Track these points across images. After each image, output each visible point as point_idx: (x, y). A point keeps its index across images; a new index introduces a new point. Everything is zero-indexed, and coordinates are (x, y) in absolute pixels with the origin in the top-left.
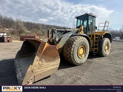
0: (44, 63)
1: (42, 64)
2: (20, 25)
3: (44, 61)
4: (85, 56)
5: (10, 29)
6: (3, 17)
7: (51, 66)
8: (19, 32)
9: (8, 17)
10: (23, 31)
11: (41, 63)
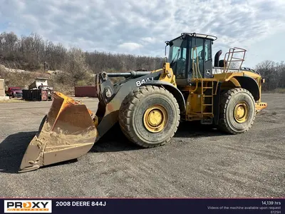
0: (63, 136)
1: (58, 137)
2: (78, 62)
3: (61, 131)
4: (167, 128)
5: (57, 71)
6: (46, 45)
7: (77, 142)
8: (75, 77)
9: (55, 44)
10: (82, 74)
11: (55, 134)
